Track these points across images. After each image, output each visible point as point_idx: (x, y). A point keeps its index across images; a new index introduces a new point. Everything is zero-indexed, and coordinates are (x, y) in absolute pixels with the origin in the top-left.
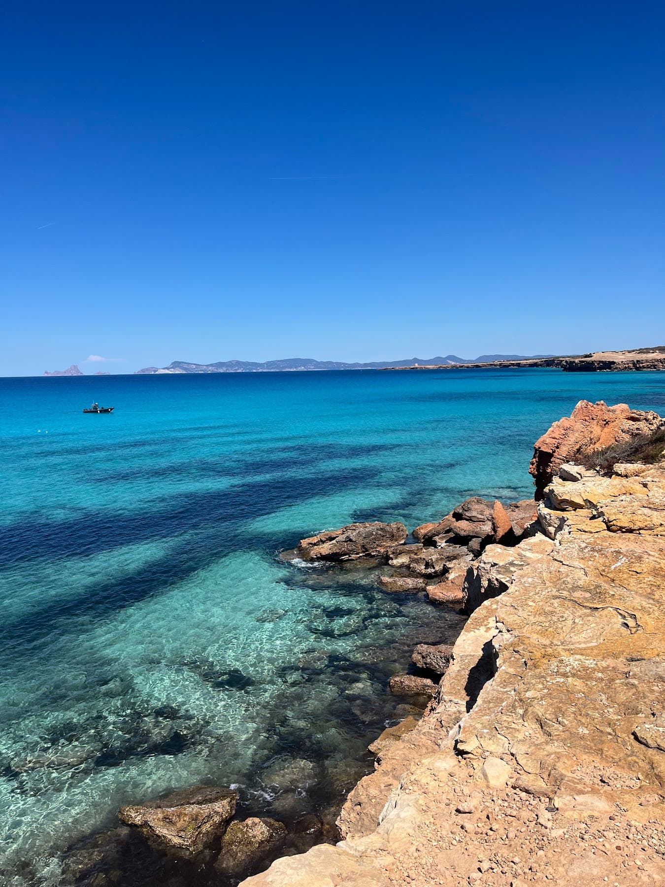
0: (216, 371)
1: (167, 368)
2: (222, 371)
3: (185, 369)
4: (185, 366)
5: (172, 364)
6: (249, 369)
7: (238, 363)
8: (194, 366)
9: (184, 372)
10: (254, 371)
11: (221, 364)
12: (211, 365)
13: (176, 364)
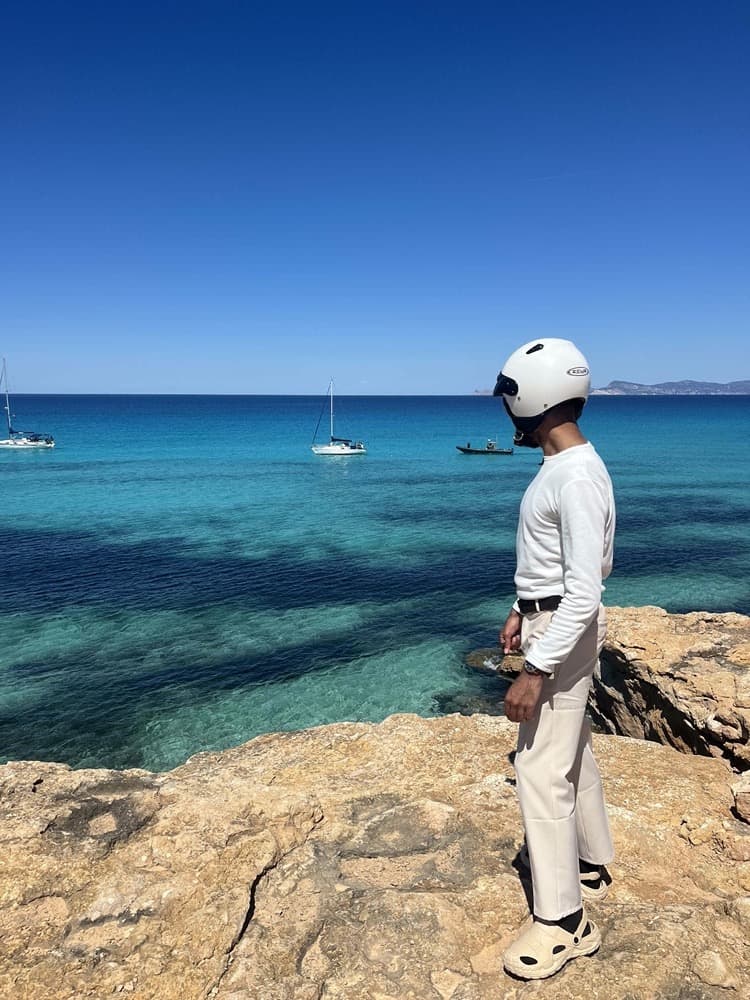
0: (663, 393)
1: (605, 389)
2: (670, 393)
3: (625, 390)
4: (626, 386)
5: (612, 383)
6: (706, 391)
7: (693, 384)
8: (637, 387)
9: (624, 394)
10: (713, 394)
11: (671, 385)
12: (657, 386)
13: (615, 385)
